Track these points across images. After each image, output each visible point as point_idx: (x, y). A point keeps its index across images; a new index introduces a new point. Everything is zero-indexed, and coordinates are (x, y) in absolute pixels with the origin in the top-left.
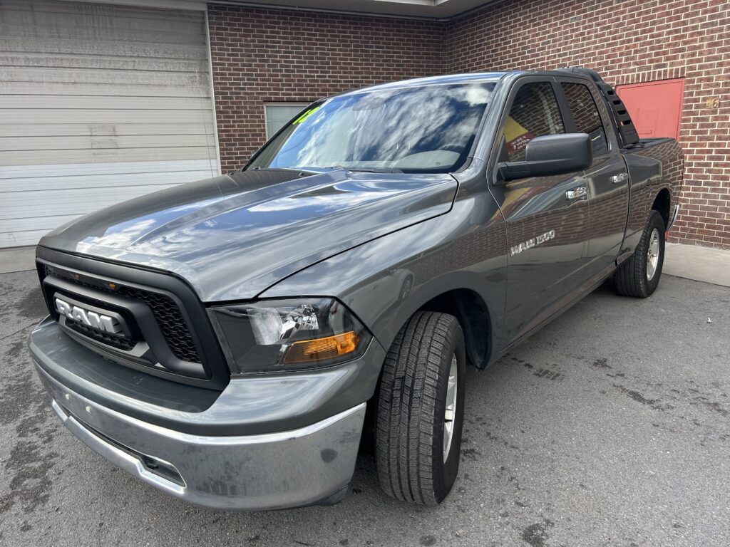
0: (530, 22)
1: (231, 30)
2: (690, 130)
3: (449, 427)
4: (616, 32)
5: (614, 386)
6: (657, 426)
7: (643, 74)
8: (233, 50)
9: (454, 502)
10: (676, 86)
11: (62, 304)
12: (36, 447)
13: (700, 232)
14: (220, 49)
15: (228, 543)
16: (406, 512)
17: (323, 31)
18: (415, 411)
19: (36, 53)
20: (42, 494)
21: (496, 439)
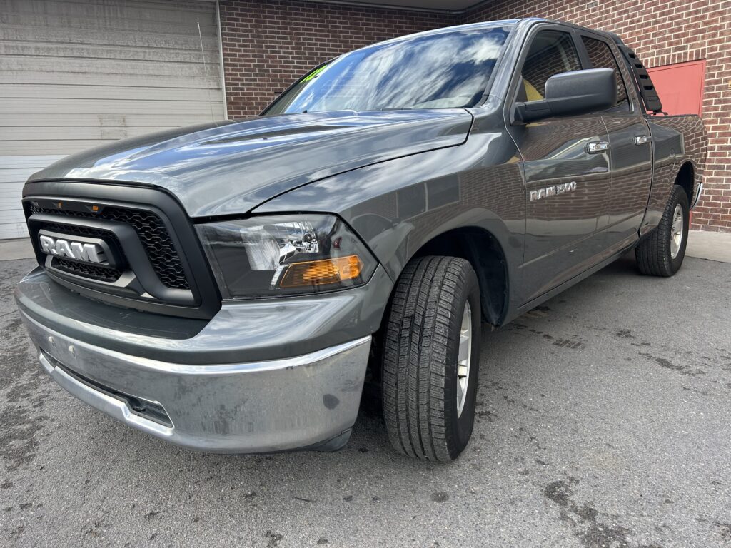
0: (545, 10)
1: (243, 20)
2: (712, 112)
3: (463, 384)
4: (634, 15)
5: (640, 354)
6: (689, 389)
7: (663, 58)
8: (244, 41)
9: (469, 460)
10: (697, 68)
11: (46, 239)
12: (26, 411)
13: (723, 217)
14: (232, 40)
15: (222, 500)
16: (416, 470)
17: (335, 22)
18: (425, 351)
19: (46, 42)
20: (27, 454)
21: (514, 402)
